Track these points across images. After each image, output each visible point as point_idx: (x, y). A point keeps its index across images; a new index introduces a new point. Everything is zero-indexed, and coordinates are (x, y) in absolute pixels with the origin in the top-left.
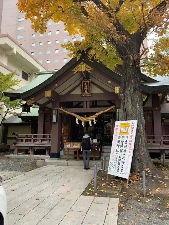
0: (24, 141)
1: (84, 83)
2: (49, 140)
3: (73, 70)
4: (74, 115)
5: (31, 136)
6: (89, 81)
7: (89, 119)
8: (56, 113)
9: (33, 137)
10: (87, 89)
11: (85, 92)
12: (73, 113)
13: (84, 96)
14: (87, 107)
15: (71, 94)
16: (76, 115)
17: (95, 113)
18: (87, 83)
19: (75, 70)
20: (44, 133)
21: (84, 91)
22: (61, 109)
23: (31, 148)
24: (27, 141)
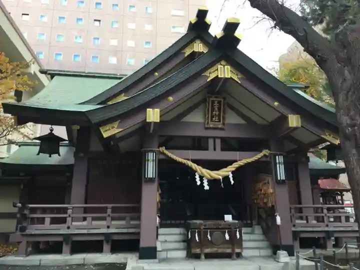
1: (213, 102)
3: (207, 74)
4: (190, 163)
6: (224, 98)
7: (219, 174)
10: (217, 113)
11: (214, 119)
12: (189, 160)
13: (211, 126)
14: (215, 150)
16: (194, 166)
17: (230, 163)
18: (219, 102)
19: (210, 73)
21: (212, 117)
22: (163, 149)
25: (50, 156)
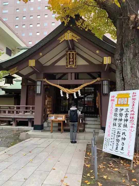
0: (7, 112)
1: (69, 54)
2: (32, 111)
3: (59, 39)
5: (14, 107)
6: (75, 51)
7: (74, 91)
8: (40, 84)
9: (15, 108)
10: (72, 60)
11: (70, 63)
12: (58, 85)
13: (69, 67)
14: (71, 79)
15: (55, 65)
16: (60, 87)
18: (73, 54)
19: (61, 38)
20: (27, 105)
21: (69, 62)
22: (45, 80)
23: (14, 119)
24: (9, 112)
25: (11, 85)
